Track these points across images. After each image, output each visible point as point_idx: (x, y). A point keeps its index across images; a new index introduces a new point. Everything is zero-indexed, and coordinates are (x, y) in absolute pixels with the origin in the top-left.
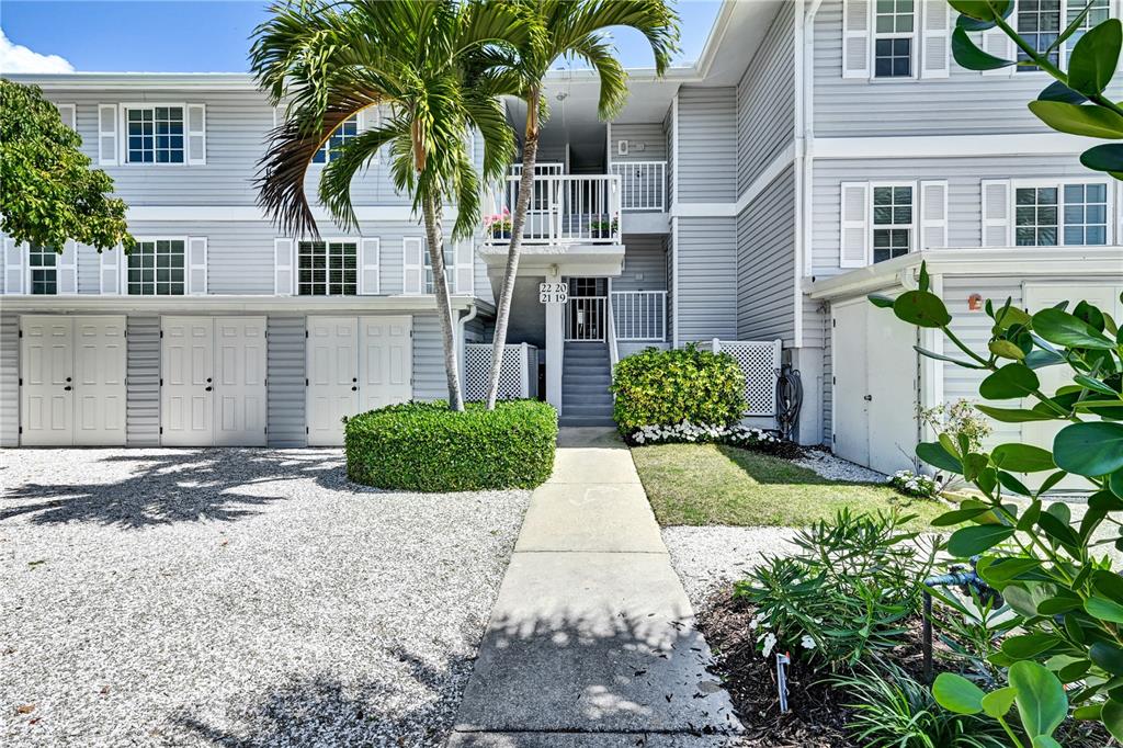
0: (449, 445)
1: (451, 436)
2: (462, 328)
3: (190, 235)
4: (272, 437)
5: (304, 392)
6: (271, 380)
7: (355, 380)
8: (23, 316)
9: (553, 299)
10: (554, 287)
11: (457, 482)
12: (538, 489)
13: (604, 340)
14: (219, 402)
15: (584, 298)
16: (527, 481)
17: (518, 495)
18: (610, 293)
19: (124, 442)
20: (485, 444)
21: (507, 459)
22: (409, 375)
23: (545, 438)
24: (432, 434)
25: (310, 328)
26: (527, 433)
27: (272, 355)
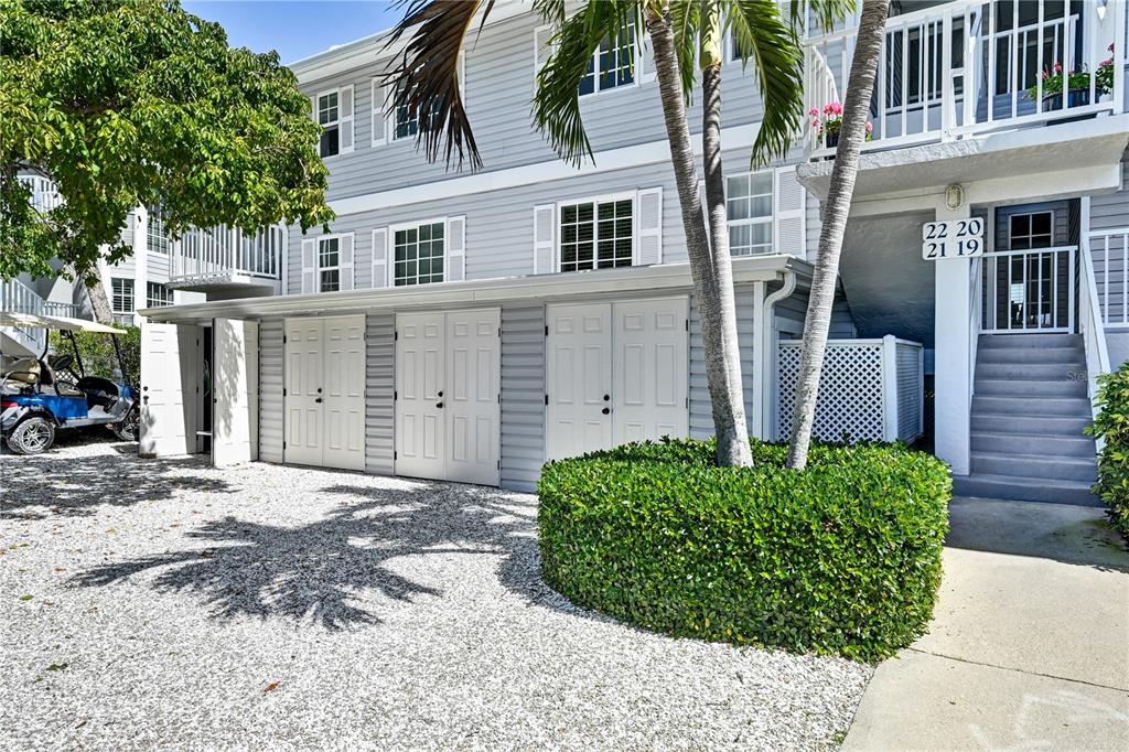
0: (683, 541)
1: (690, 524)
2: (769, 312)
3: (449, 215)
4: (507, 474)
5: (542, 413)
6: (506, 395)
7: (607, 398)
8: (287, 319)
9: (952, 250)
10: (954, 228)
11: (700, 618)
12: (889, 664)
13: (1070, 329)
14: (450, 422)
15: (1024, 252)
16: (860, 641)
17: (836, 672)
18: (1086, 235)
19: (363, 468)
20: (759, 549)
21: (809, 588)
22: (683, 393)
23: (908, 545)
24: (653, 515)
25: (551, 323)
26: (860, 532)
27: (507, 361)
